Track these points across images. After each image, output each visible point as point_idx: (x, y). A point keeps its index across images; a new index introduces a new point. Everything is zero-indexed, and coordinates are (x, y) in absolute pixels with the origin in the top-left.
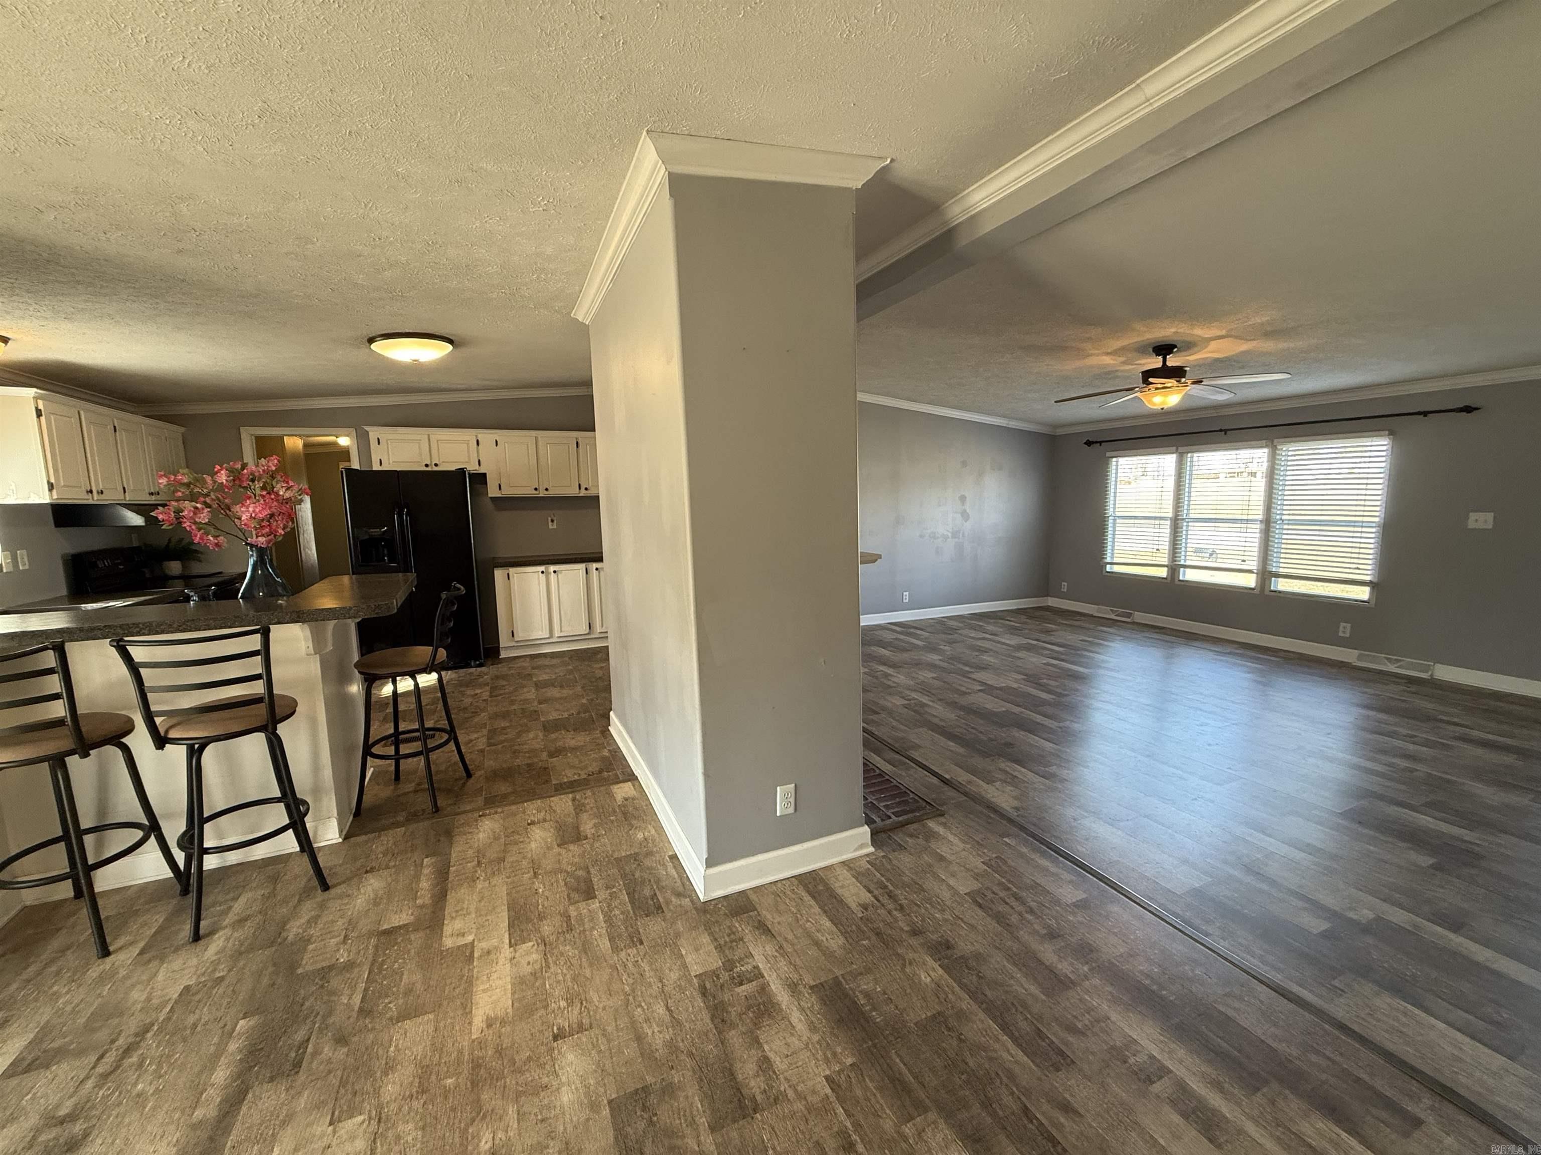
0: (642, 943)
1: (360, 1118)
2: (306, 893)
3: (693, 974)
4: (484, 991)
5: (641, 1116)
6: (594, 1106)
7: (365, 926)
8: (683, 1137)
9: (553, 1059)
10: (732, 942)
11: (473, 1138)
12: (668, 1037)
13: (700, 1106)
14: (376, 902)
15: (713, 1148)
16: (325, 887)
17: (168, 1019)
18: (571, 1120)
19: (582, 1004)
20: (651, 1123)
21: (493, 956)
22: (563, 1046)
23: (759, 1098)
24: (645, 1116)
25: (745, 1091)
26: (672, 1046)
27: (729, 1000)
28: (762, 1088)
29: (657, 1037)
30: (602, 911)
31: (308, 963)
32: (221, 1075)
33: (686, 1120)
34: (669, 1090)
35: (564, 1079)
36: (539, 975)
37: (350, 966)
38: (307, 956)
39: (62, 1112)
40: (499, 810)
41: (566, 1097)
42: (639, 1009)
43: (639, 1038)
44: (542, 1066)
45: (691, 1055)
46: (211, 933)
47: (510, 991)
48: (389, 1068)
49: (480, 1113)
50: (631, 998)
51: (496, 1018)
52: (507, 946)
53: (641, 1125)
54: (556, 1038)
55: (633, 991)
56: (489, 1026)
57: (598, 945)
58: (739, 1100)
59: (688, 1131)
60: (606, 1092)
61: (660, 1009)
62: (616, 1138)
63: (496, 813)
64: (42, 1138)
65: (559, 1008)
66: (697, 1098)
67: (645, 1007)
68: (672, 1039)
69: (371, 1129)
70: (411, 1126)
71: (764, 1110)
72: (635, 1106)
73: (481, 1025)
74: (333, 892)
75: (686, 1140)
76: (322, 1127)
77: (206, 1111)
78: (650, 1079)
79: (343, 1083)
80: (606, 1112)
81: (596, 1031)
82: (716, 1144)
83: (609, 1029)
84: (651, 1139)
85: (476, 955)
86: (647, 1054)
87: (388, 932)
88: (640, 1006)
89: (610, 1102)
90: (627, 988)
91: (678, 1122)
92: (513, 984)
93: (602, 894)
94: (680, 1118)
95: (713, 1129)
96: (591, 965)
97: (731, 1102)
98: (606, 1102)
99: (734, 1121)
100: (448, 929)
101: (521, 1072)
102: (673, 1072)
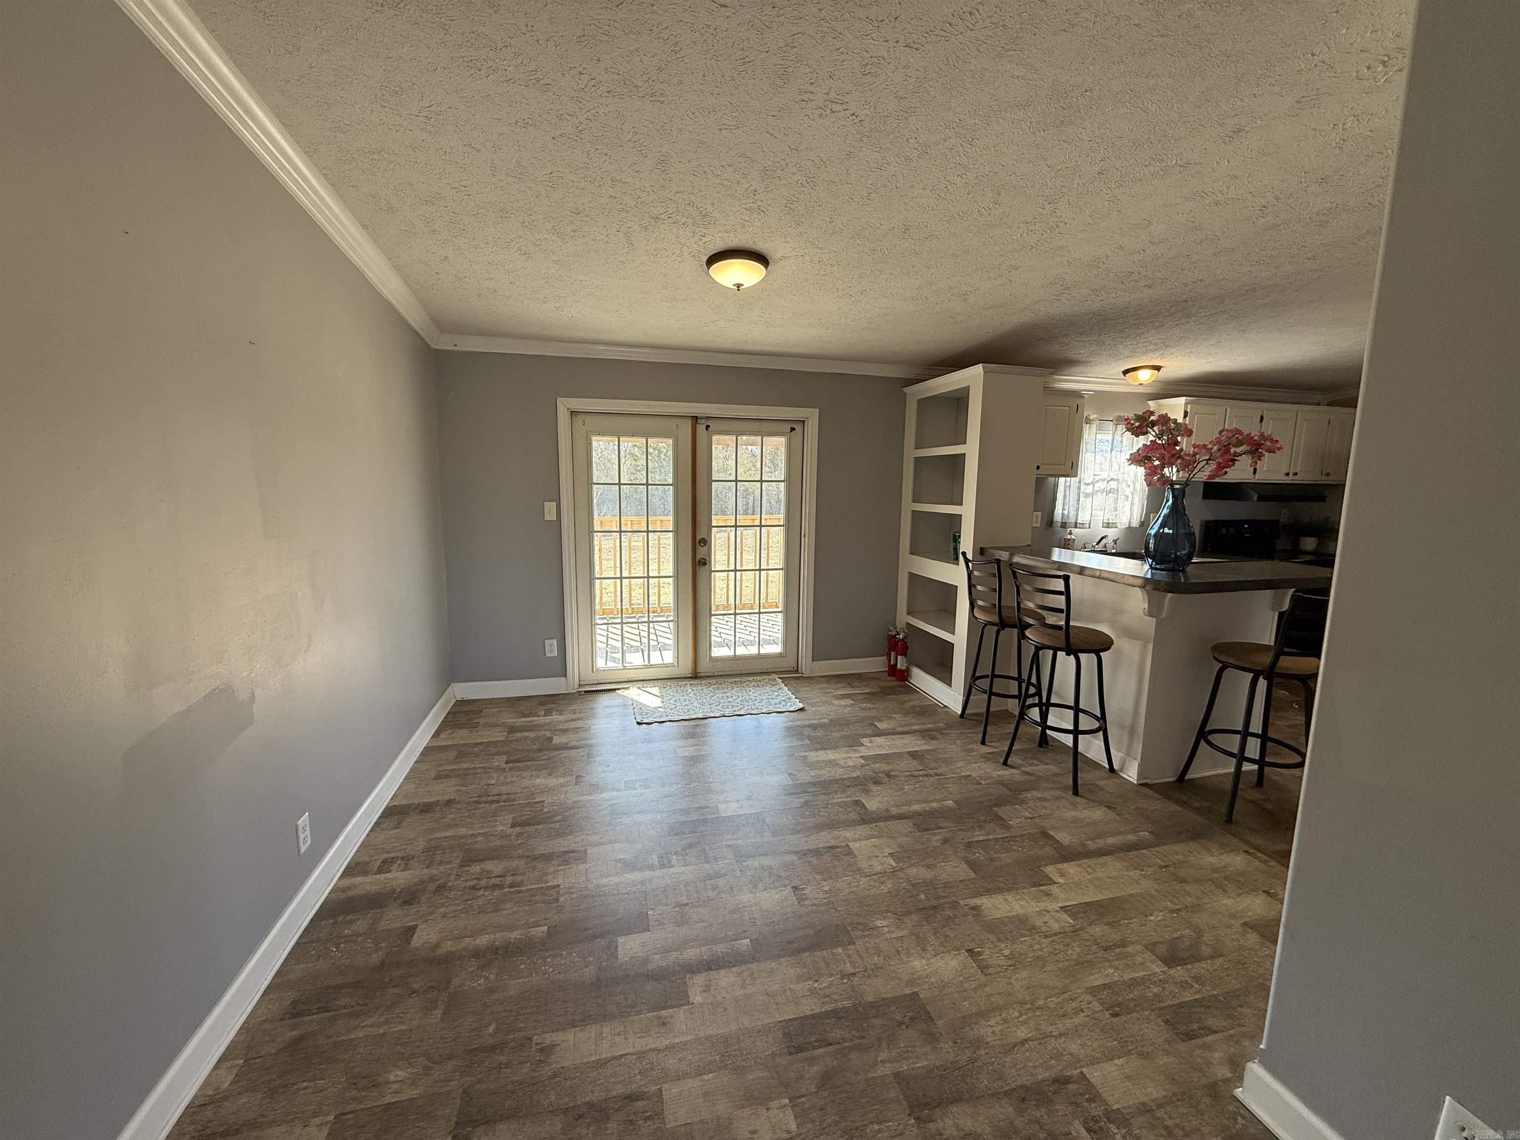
0: (1114, 1015)
1: (894, 864)
2: (1065, 788)
3: (1085, 1070)
4: (1006, 900)
5: (905, 1016)
6: (911, 982)
7: (1047, 823)
8: (889, 1049)
9: (949, 952)
10: (1166, 1128)
11: (884, 916)
12: (989, 1039)
13: (918, 1065)
14: (1075, 821)
15: (880, 1073)
16: (1076, 793)
17: (948, 778)
18: (898, 969)
19: (1011, 966)
20: (900, 1023)
21: (1044, 898)
22: (963, 957)
23: (931, 1126)
24: (906, 1020)
25: (938, 1113)
26: (978, 1043)
27: (1057, 1110)
28: (943, 1132)
29: (989, 1029)
30: (1150, 975)
31: (1002, 811)
32: (916, 807)
33: (903, 1052)
34: (932, 1039)
35: (933, 960)
36: (1034, 931)
37: (1008, 828)
38: (1009, 807)
39: (892, 773)
40: (1273, 863)
41: (917, 964)
42: (1017, 1014)
43: (983, 1014)
44: (942, 944)
45: (972, 1061)
46: (1011, 767)
47: (1009, 914)
48: (928, 867)
49: (900, 917)
50: (1029, 1006)
51: (980, 911)
52: (1061, 905)
53: (898, 1017)
54: (970, 951)
55: (1039, 1008)
56: (973, 908)
57: (1092, 974)
58: (927, 1104)
59: (894, 1053)
60: (924, 990)
61: (1022, 1033)
62: (884, 999)
63: (1265, 862)
64: (880, 775)
65: (1001, 950)
66: (926, 1063)
67: (1021, 1019)
68: (987, 1043)
69: (888, 870)
70: (890, 886)
71: (919, 1127)
72: (913, 1011)
73: (972, 903)
74: (1077, 799)
75: (886, 1051)
76: (888, 851)
77: (894, 811)
78: (940, 1023)
79: (915, 851)
80: (908, 991)
81: (983, 978)
82: (883, 1076)
83: (988, 989)
84: (885, 1023)
85: (1044, 888)
86: (967, 1020)
87: (1045, 834)
88: (1021, 1015)
89: (916, 993)
90: (1041, 1003)
91: (902, 1045)
92: (1018, 916)
93: (1178, 973)
94: (905, 1047)
95: (896, 1075)
96: (1062, 970)
97: (925, 1095)
98: (916, 990)
99: (906, 1097)
100: (1064, 866)
101: (935, 933)
102: (950, 1043)
